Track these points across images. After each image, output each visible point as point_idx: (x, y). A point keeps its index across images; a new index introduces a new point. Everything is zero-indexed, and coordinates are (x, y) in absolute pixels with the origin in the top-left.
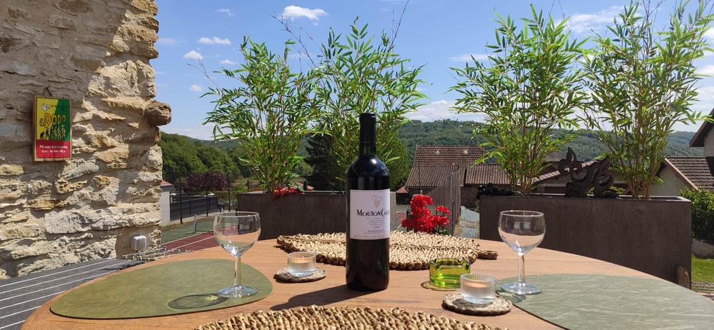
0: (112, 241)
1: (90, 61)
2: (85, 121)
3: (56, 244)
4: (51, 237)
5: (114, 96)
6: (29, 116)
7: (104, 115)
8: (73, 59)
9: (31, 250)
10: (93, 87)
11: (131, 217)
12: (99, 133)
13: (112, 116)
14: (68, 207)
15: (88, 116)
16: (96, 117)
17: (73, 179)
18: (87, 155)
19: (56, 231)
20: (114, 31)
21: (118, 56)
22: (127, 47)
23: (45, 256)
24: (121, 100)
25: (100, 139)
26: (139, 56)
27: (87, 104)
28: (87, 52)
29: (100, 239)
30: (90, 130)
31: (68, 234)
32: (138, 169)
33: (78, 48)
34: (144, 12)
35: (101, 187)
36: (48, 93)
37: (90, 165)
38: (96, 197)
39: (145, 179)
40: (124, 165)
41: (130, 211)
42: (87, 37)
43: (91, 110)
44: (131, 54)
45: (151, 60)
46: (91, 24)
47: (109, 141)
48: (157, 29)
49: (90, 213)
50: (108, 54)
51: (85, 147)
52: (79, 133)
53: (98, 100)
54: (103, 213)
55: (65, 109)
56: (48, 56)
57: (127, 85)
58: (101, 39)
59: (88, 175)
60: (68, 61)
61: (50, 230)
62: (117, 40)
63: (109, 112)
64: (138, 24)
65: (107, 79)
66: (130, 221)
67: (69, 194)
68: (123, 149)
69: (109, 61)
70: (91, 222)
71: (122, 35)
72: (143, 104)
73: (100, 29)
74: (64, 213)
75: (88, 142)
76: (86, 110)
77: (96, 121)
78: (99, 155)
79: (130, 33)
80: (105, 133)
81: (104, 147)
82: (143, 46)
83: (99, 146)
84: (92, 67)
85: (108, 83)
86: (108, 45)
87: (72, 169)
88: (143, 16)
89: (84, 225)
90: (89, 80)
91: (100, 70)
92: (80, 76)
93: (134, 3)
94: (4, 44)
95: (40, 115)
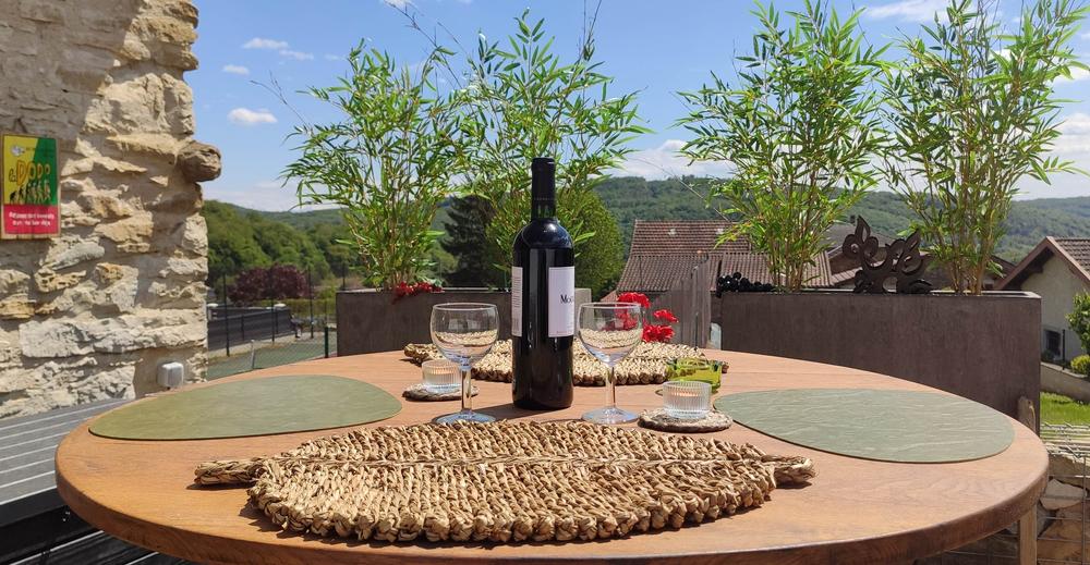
0: (128, 371)
1: (88, 76)
2: (80, 175)
3: (37, 373)
4: (29, 362)
5: (127, 132)
7: (111, 164)
8: (60, 72)
10: (93, 118)
11: (158, 331)
12: (105, 193)
13: (124, 166)
14: (57, 314)
15: (85, 165)
16: (98, 168)
17: (64, 269)
18: (84, 230)
19: (38, 353)
20: (126, 25)
21: (133, 66)
22: (146, 52)
23: (20, 394)
24: (139, 138)
25: (106, 203)
26: (166, 66)
27: (83, 146)
28: (84, 60)
29: (109, 368)
30: (89, 189)
31: (57, 359)
32: (168, 253)
33: (68, 54)
35: (108, 283)
36: (20, 128)
37: (91, 246)
38: (101, 300)
39: (179, 270)
40: (145, 246)
41: (156, 322)
42: (81, 36)
43: (90, 156)
44: (153, 64)
45: (186, 74)
46: (89, 14)
47: (121, 207)
48: (195, 22)
49: (91, 324)
50: (117, 63)
51: (82, 217)
52: (72, 193)
53: (100, 139)
54: (113, 326)
55: (49, 154)
56: (18, 66)
57: (148, 115)
58: (104, 39)
59: (87, 262)
60: (52, 76)
61: (28, 352)
62: (132, 41)
63: (120, 159)
64: (165, 13)
65: (116, 104)
66: (156, 338)
67: (57, 293)
68: (143, 220)
69: (119, 75)
70: (94, 339)
71: (139, 32)
72: (174, 147)
73: (103, 23)
74: (49, 324)
75: (87, 209)
76: (81, 156)
77: (99, 174)
78: (107, 229)
79: (152, 29)
80: (113, 194)
81: (112, 217)
82: (174, 50)
83: (104, 214)
84: (90, 84)
85: (117, 111)
86: (116, 49)
87: (62, 251)
89: (82, 344)
90: (86, 106)
91: (103, 90)
92: (74, 98)
95: (9, 165)
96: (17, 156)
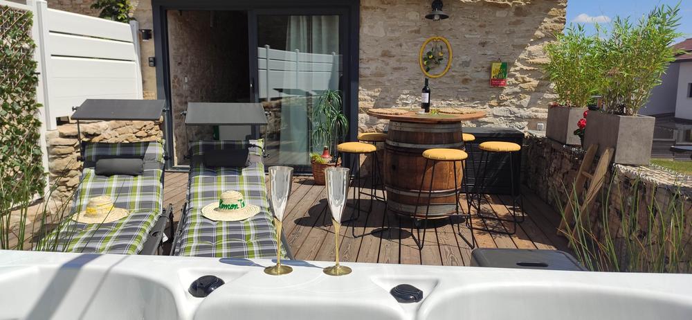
0: (526, 123)
1: (522, 45)
2: (516, 71)
3: (498, 119)
4: (495, 116)
5: (533, 59)
6: (490, 69)
7: (525, 68)
8: (513, 45)
9: (486, 120)
11: (536, 114)
12: (523, 76)
13: (528, 68)
14: (504, 105)
15: (517, 68)
16: (521, 69)
17: (507, 95)
18: (515, 85)
19: (498, 114)
20: (537, 28)
21: (539, 40)
22: (543, 35)
23: (493, 123)
24: (537, 60)
25: (523, 78)
26: (551, 38)
27: (517, 63)
28: (521, 41)
29: (519, 121)
30: (518, 75)
31: (503, 117)
32: (544, 92)
33: (516, 40)
34: (556, 16)
35: (521, 99)
36: (499, 60)
37: (517, 89)
38: (518, 103)
39: (546, 97)
40: (534, 89)
41: (536, 111)
42: (521, 35)
43: (519, 66)
44: (546, 38)
46: (524, 29)
47: (528, 79)
48: (564, 23)
49: (516, 110)
50: (532, 40)
51: (515, 82)
52: (513, 76)
53: (523, 61)
54: (521, 110)
55: (505, 67)
56: (500, 46)
57: (541, 53)
58: (528, 34)
59: (515, 93)
60: (510, 47)
61: (495, 113)
62: (538, 33)
64: (552, 23)
65: (530, 51)
66: (535, 115)
67: (504, 100)
68: (535, 83)
69: (532, 44)
70: (515, 113)
71: (541, 30)
73: (528, 30)
74: (502, 108)
75: (516, 80)
76: (517, 66)
77: (522, 71)
78: (521, 85)
79: (546, 28)
80: (525, 76)
81: (524, 82)
83: (522, 81)
84: (523, 47)
85: (530, 54)
86: (532, 36)
87: (507, 90)
88: (556, 18)
89: (511, 114)
90: (520, 53)
91: (526, 48)
92: (517, 51)
93: (550, 13)
94: (483, 44)
95: (493, 69)
96: (496, 67)
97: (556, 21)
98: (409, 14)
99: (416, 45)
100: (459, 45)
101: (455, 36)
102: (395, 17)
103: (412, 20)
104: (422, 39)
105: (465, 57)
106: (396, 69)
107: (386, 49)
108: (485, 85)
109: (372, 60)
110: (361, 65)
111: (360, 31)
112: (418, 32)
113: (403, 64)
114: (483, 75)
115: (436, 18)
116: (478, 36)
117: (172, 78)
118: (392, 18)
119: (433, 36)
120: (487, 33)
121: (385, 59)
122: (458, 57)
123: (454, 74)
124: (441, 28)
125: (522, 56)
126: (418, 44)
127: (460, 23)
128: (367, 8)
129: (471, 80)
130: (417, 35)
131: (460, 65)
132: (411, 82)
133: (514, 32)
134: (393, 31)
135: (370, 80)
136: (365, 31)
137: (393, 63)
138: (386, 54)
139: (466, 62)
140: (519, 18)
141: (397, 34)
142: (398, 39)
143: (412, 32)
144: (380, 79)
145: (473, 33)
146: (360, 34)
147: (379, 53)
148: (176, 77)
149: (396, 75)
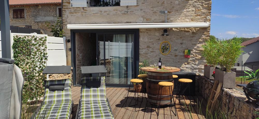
0: (197, 70)
2: (193, 52)
3: (188, 69)
4: (187, 68)
5: (199, 48)
6: (184, 52)
7: (196, 51)
9: (184, 69)
12: (196, 54)
14: (190, 64)
17: (191, 60)
18: (193, 57)
19: (188, 67)
21: (200, 43)
22: (202, 41)
23: (186, 70)
24: (201, 49)
28: (195, 43)
29: (195, 70)
30: (194, 54)
31: (190, 68)
33: (193, 42)
36: (187, 49)
37: (194, 59)
38: (195, 63)
39: (204, 61)
40: (200, 59)
41: (201, 66)
43: (194, 51)
44: (204, 42)
46: (196, 38)
47: (198, 55)
49: (193, 65)
50: (198, 42)
51: (193, 56)
52: (192, 54)
54: (196, 66)
55: (189, 51)
56: (188, 44)
57: (202, 47)
58: (197, 40)
60: (191, 44)
63: (198, 51)
65: (198, 46)
66: (201, 68)
67: (190, 62)
68: (200, 57)
69: (198, 44)
70: (194, 67)
71: (201, 39)
74: (189, 65)
75: (194, 55)
79: (203, 38)
81: (196, 56)
87: (191, 59)
89: (192, 67)
91: (196, 45)
92: (193, 46)
93: (204, 33)
94: (182, 44)
95: (185, 52)
96: (186, 51)
97: (206, 36)
98: (156, 34)
99: (158, 44)
100: (173, 44)
101: (172, 41)
102: (151, 35)
103: (157, 36)
104: (161, 42)
105: (175, 48)
106: (151, 52)
107: (148, 45)
108: (183, 57)
109: (143, 49)
110: (140, 51)
111: (139, 39)
112: (159, 39)
113: (154, 50)
114: (182, 54)
115: (165, 35)
116: (180, 41)
117: (76, 55)
118: (150, 35)
119: (164, 41)
120: (183, 40)
121: (148, 48)
122: (173, 48)
123: (172, 53)
124: (167, 38)
125: (195, 48)
126: (159, 44)
127: (173, 37)
128: (141, 32)
129: (178, 56)
130: (159, 41)
131: (174, 50)
132: (157, 56)
133: (192, 40)
134: (150, 39)
135: (143, 55)
136: (141, 39)
137: (151, 50)
138: (148, 47)
139: (176, 49)
140: (193, 35)
141: (152, 40)
142: (152, 42)
143: (157, 40)
144: (146, 55)
145: (178, 40)
146: (139, 40)
147: (146, 47)
148: (77, 54)
149: (152, 54)
